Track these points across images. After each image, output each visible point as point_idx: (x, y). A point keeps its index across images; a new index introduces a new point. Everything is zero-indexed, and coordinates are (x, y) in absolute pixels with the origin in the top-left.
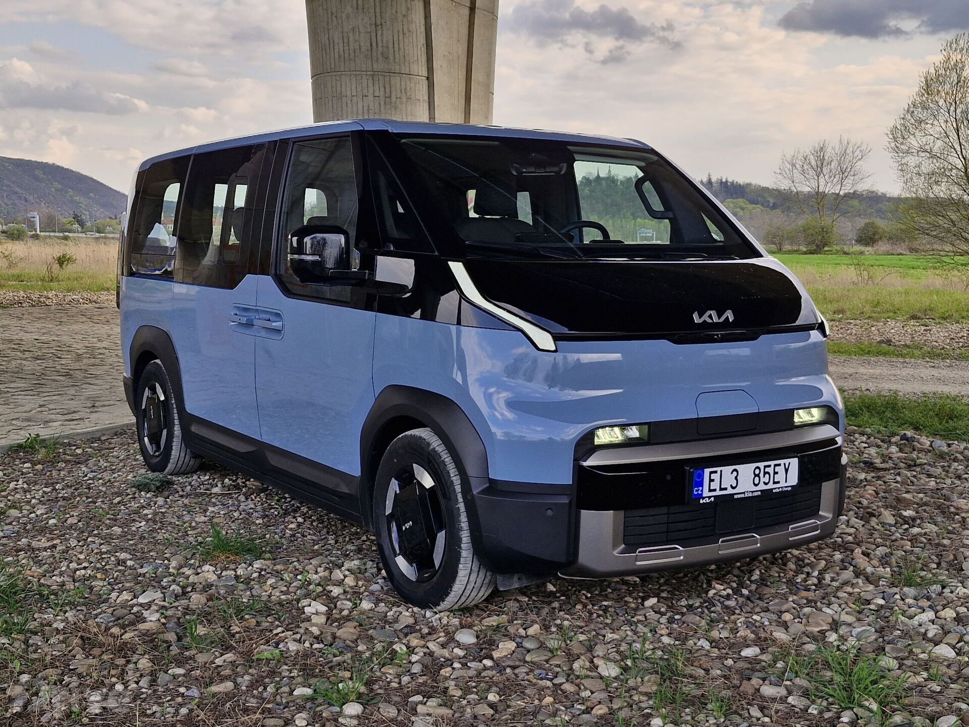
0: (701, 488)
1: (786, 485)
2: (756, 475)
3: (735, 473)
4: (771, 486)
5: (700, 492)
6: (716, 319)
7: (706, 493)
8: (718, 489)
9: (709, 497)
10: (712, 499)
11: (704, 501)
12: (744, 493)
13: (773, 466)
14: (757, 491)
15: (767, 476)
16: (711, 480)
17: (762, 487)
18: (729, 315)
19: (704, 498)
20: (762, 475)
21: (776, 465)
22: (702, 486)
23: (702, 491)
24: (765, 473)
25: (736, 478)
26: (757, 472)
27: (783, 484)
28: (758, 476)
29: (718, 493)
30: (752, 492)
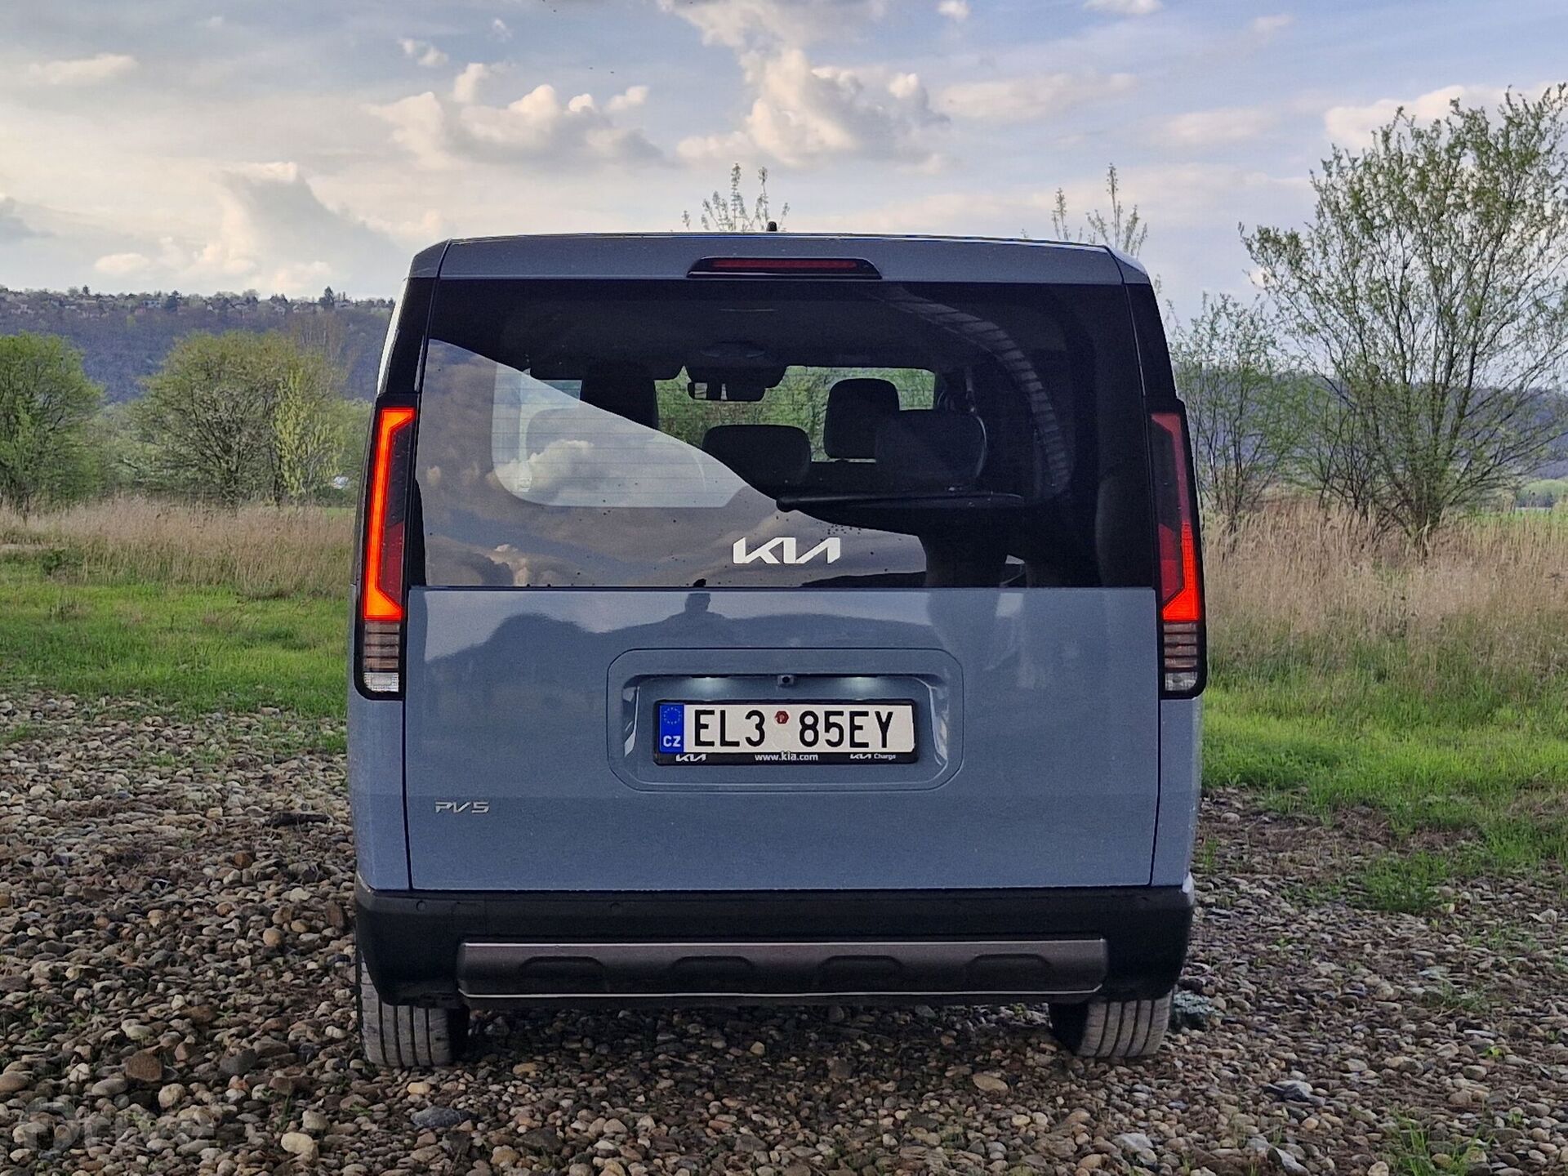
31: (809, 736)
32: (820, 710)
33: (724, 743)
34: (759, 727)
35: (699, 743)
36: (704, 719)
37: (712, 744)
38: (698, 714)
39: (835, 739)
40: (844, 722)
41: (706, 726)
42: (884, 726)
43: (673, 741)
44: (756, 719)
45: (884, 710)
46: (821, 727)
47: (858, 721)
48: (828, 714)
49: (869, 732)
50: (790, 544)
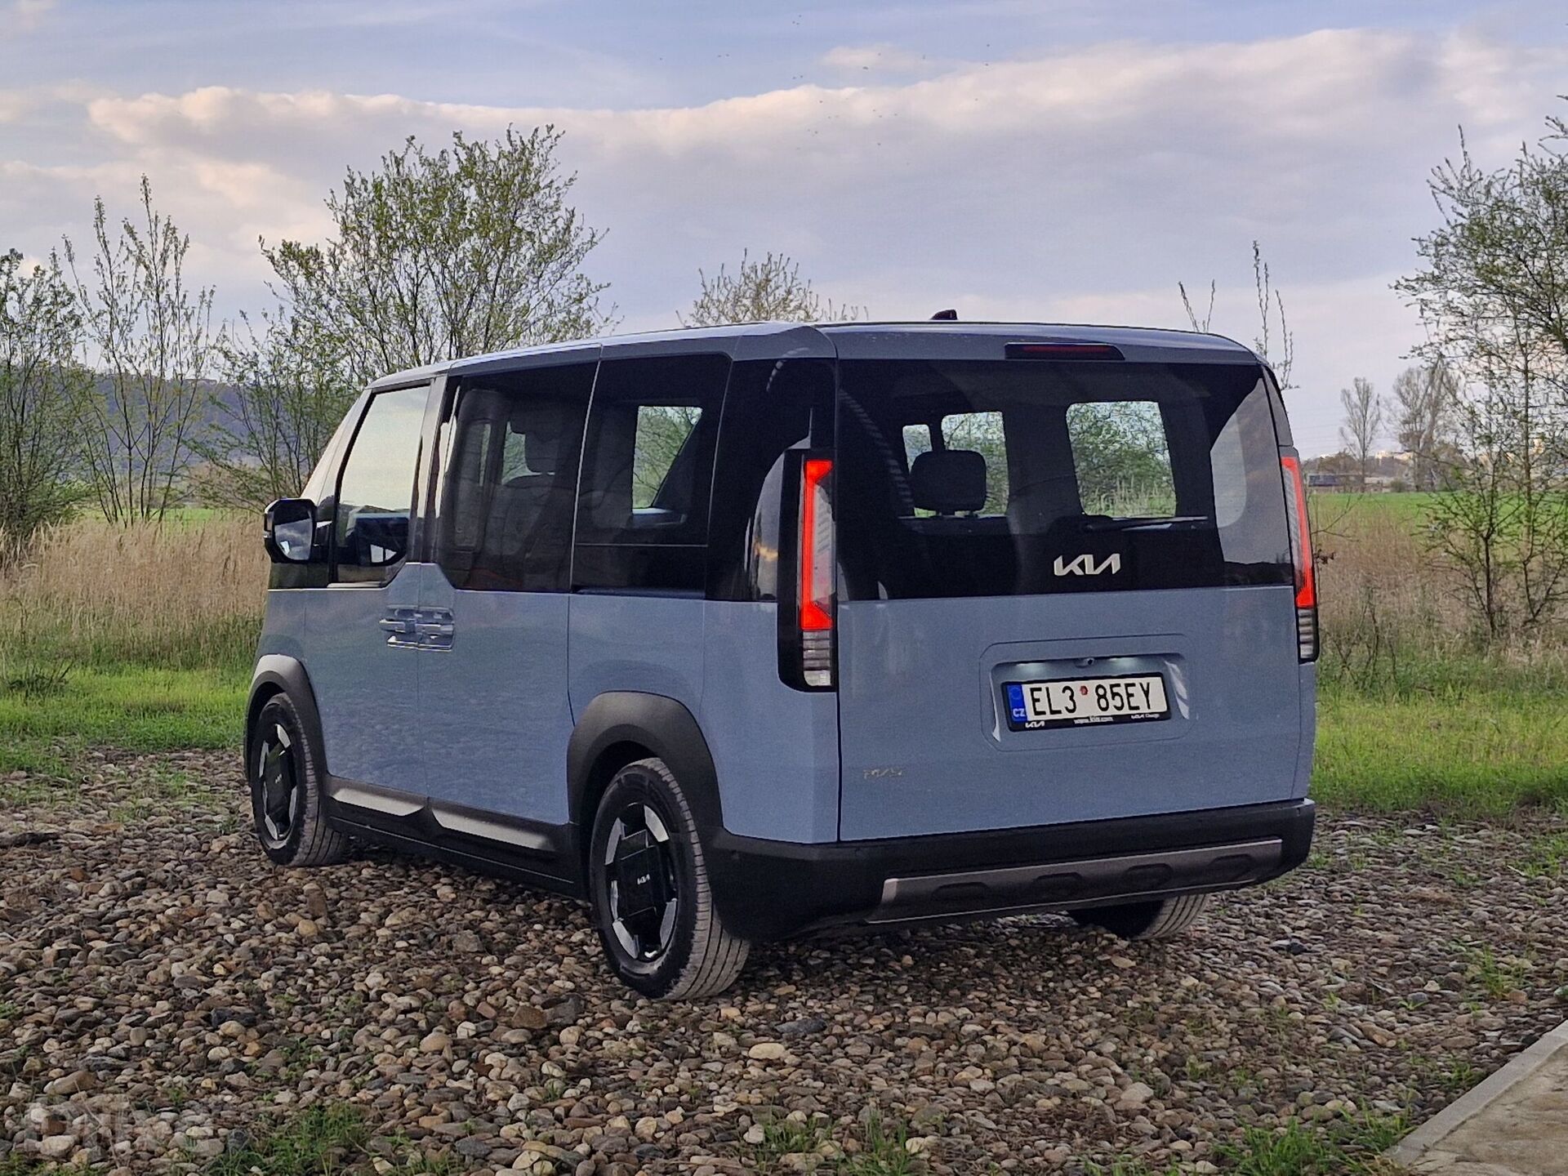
31: (1103, 702)
32: (1106, 683)
33: (1053, 712)
34: (1071, 698)
35: (1037, 713)
36: (1037, 695)
37: (1044, 713)
38: (1033, 690)
39: (1119, 705)
40: (1121, 690)
41: (1038, 700)
42: (1147, 693)
43: (1018, 712)
44: (1068, 693)
45: (1144, 681)
46: (1109, 696)
47: (1131, 690)
48: (1112, 686)
49: (1139, 699)
50: (1089, 559)
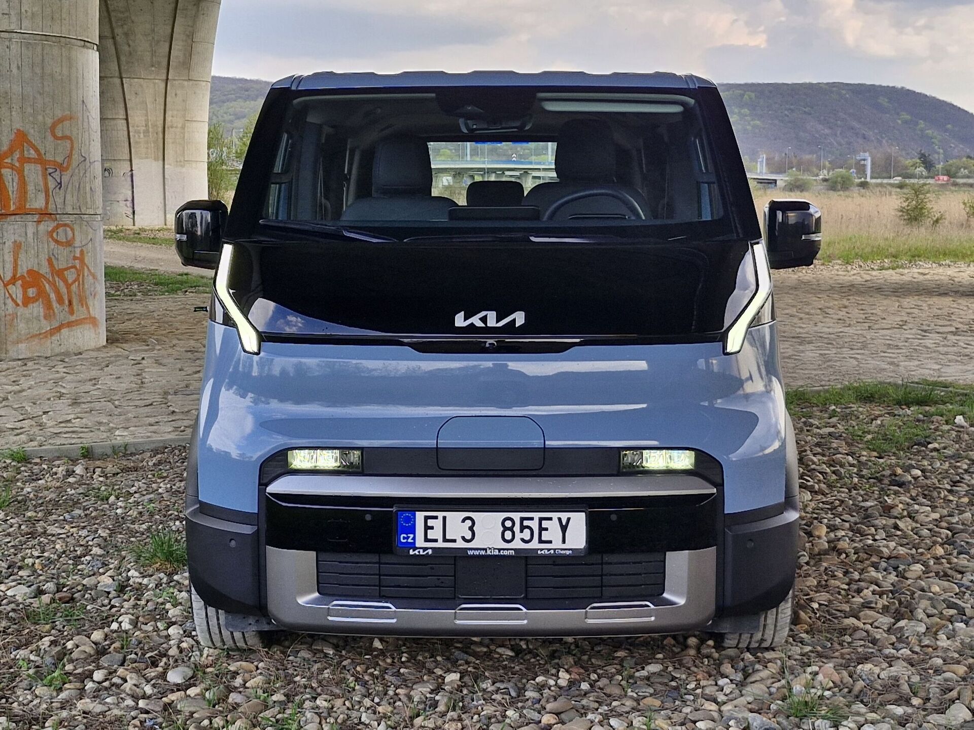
0: (412, 536)
1: (564, 546)
2: (506, 529)
3: (469, 523)
4: (535, 544)
5: (410, 540)
6: (492, 322)
7: (420, 542)
8: (440, 539)
9: (425, 549)
10: (430, 552)
11: (416, 552)
12: (485, 550)
13: (536, 521)
14: (508, 549)
15: (527, 531)
16: (427, 528)
17: (517, 544)
18: (519, 318)
19: (415, 549)
20: (517, 528)
21: (541, 519)
22: (414, 533)
23: (414, 538)
24: (523, 528)
25: (471, 529)
26: (508, 524)
27: (557, 544)
28: (511, 529)
29: (440, 544)
30: (499, 550)
